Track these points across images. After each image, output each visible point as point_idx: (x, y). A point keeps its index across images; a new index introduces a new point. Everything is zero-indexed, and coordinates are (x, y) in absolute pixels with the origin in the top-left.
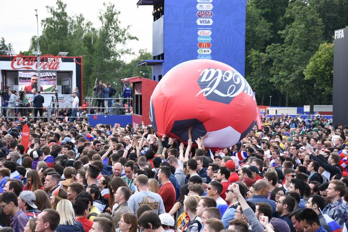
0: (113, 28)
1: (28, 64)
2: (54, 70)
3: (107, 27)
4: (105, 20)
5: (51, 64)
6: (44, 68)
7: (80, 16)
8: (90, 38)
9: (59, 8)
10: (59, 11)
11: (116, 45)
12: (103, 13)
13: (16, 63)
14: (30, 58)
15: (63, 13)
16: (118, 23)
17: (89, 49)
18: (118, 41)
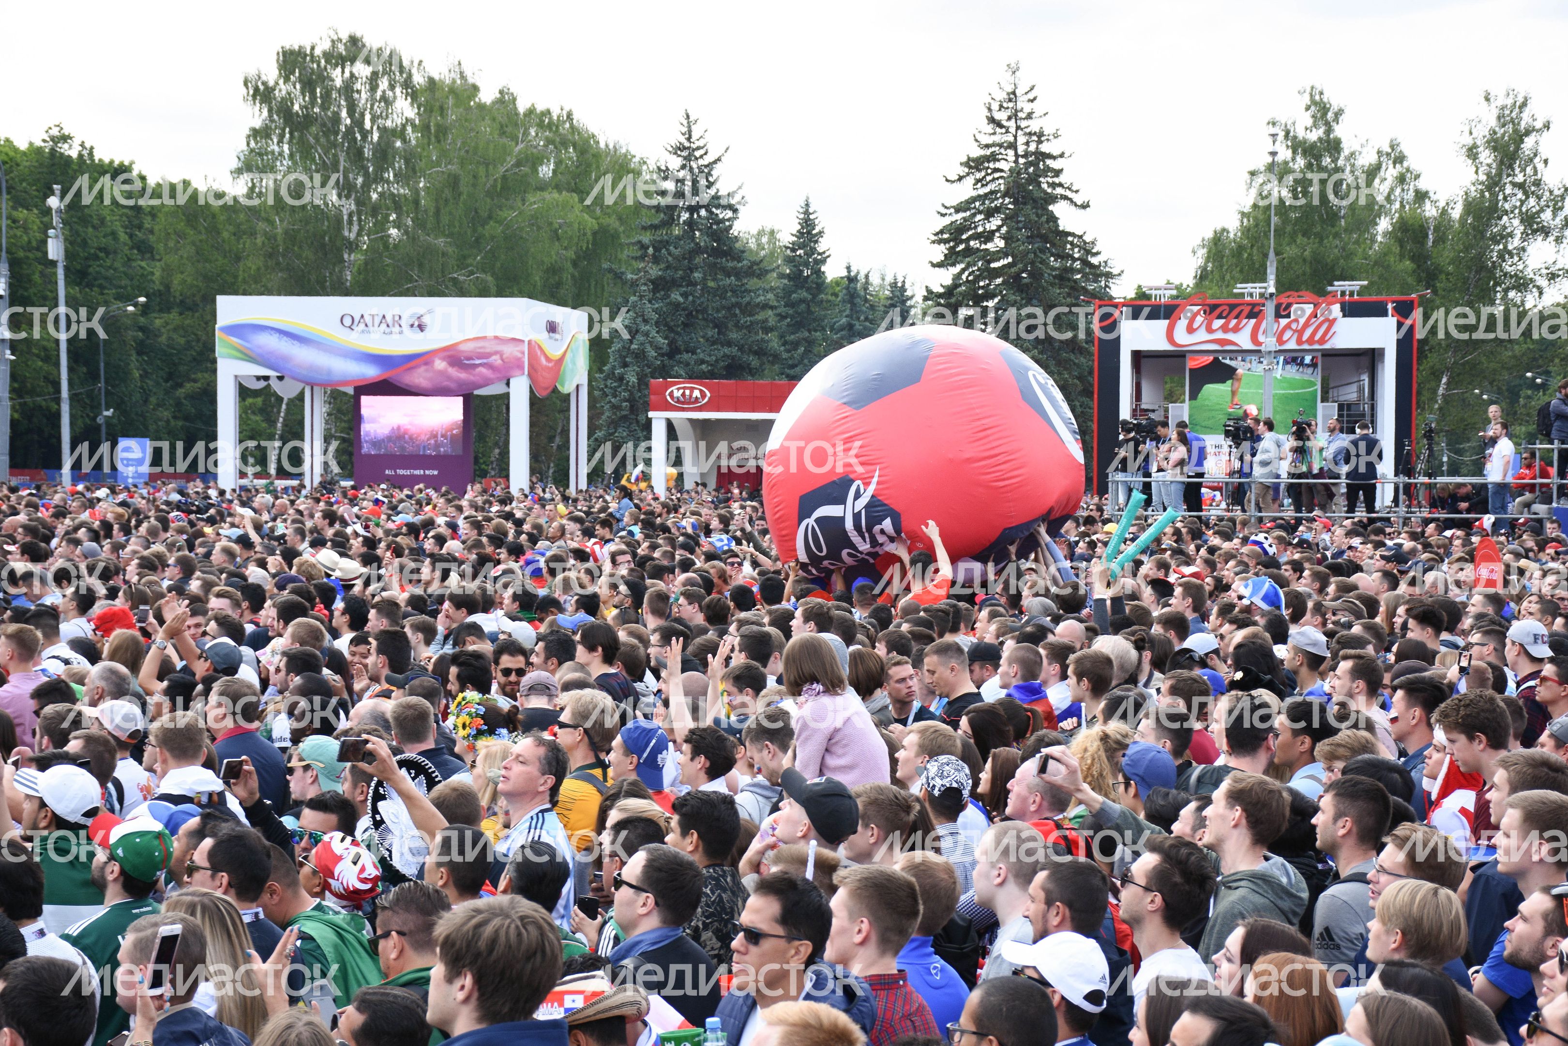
0: (1521, 186)
1: (1225, 329)
2: (1316, 347)
3: (1493, 183)
4: (1486, 157)
5: (1307, 325)
6: (1280, 341)
7: (1392, 147)
8: (1422, 226)
9: (1315, 125)
10: (1314, 136)
11: (1529, 249)
12: (1481, 133)
13: (1182, 325)
14: (1232, 307)
15: (1328, 141)
16: (1540, 166)
17: (1419, 267)
18: (1535, 232)
